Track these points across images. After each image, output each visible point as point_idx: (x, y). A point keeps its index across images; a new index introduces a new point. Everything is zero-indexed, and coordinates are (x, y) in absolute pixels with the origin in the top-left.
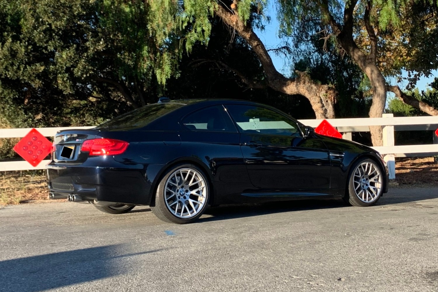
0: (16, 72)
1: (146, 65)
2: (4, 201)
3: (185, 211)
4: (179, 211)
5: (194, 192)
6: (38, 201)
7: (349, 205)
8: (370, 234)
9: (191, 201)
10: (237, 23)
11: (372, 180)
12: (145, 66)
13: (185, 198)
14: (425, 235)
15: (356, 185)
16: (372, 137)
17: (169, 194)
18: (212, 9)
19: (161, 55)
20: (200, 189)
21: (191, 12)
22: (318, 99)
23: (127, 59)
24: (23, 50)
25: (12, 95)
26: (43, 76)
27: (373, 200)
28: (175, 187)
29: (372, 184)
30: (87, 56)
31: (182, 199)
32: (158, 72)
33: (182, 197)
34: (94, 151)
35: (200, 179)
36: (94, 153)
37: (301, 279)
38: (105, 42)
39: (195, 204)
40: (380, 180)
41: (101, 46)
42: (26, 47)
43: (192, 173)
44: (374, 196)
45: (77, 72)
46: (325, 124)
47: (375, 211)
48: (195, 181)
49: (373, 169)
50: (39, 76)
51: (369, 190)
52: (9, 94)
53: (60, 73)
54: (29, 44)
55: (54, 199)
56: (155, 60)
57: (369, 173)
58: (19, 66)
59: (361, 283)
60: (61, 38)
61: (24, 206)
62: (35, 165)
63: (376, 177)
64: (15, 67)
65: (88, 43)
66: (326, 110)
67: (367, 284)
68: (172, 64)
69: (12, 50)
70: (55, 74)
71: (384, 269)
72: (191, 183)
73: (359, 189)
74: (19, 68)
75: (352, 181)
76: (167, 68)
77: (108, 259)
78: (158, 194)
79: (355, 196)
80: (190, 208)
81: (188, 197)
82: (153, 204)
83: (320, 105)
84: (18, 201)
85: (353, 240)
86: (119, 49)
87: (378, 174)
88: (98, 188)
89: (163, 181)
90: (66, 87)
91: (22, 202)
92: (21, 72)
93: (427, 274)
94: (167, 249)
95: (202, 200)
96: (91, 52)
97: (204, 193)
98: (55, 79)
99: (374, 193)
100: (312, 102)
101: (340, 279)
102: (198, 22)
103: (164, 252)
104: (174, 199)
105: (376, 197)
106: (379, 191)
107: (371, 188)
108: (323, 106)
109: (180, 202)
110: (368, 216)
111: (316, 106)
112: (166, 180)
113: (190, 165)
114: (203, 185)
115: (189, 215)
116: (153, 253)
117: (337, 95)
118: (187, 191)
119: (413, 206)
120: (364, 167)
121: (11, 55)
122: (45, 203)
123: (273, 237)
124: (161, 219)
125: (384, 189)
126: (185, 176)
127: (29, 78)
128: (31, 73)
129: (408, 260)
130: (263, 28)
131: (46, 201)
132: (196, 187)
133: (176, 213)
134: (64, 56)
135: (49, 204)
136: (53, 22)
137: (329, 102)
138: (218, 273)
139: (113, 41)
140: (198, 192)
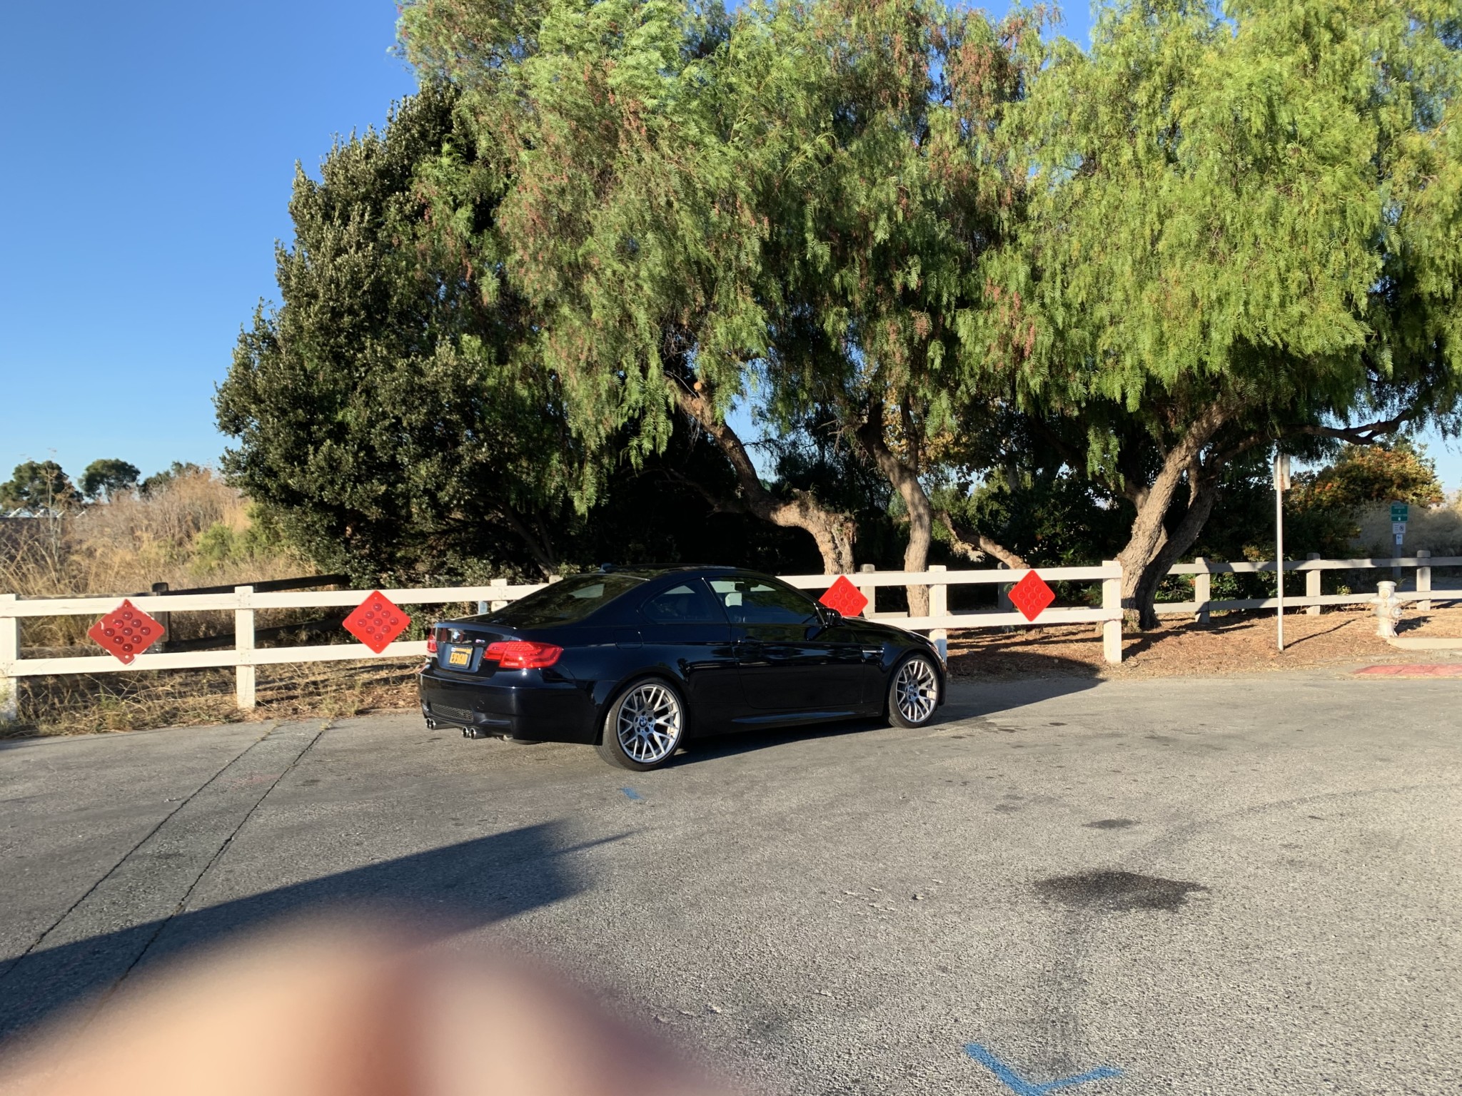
0: (339, 494)
1: (553, 483)
2: (330, 710)
3: (648, 751)
4: (639, 751)
5: (661, 721)
6: (384, 711)
7: (889, 726)
8: (937, 796)
9: (657, 735)
10: (702, 412)
11: (923, 687)
12: (554, 485)
13: (647, 730)
14: (1017, 798)
15: (900, 696)
16: (908, 594)
17: (624, 725)
18: (671, 400)
19: (581, 467)
20: (670, 714)
21: (637, 402)
22: (828, 537)
23: (525, 472)
24: (351, 460)
25: (325, 522)
26: (385, 501)
27: (923, 717)
28: (633, 714)
29: (923, 693)
30: (461, 471)
31: (643, 733)
32: (576, 496)
33: (642, 729)
34: (507, 660)
35: (671, 700)
36: (508, 664)
37: (858, 897)
38: (490, 447)
39: (662, 739)
40: (934, 687)
41: (483, 454)
42: (356, 455)
43: (658, 691)
44: (925, 712)
45: (443, 496)
46: (842, 583)
47: (930, 740)
48: (663, 703)
49: (925, 670)
50: (376, 501)
51: (918, 701)
52: (321, 520)
53: (415, 496)
54: (360, 449)
55: (437, 728)
56: (571, 475)
57: (919, 677)
58: (343, 484)
59: (948, 905)
60: (418, 441)
61: (363, 718)
62: (378, 650)
63: (929, 682)
64: (337, 487)
65: (460, 448)
66: (840, 553)
67: (956, 908)
68: (600, 483)
69: (332, 459)
70: (407, 497)
71: (972, 875)
72: (657, 707)
73: (905, 701)
74: (343, 488)
75: (894, 689)
76: (590, 490)
77: (554, 854)
78: (607, 727)
79: (898, 713)
80: (655, 745)
81: (651, 729)
82: (598, 742)
83: (831, 545)
84: (353, 710)
85: (915, 809)
86: (513, 458)
87: (932, 677)
88: (515, 720)
89: (616, 706)
90: (425, 518)
91: (360, 713)
92: (347, 495)
93: (1036, 884)
94: (639, 831)
95: (674, 732)
96: (466, 463)
97: (677, 722)
98: (407, 504)
99: (926, 706)
100: (818, 540)
101: (915, 898)
102: (649, 419)
103: (636, 836)
104: (631, 733)
105: (928, 712)
106: (933, 703)
107: (922, 699)
108: (836, 547)
109: (640, 737)
110: (922, 752)
111: (825, 547)
112: (620, 704)
113: (655, 679)
114: (675, 709)
115: (655, 757)
116: (621, 841)
117: (858, 529)
118: (650, 719)
119: (981, 727)
120: (912, 666)
121: (331, 466)
122: (396, 714)
123: (794, 803)
124: (610, 764)
125: (940, 700)
126: (648, 696)
127: (361, 504)
128: (365, 496)
129: (1004, 855)
130: (733, 407)
131: (399, 710)
132: (664, 712)
133: (634, 756)
134: (423, 472)
135: (405, 717)
136: (404, 414)
137: (846, 540)
138: (732, 884)
139: (502, 444)
140: (667, 721)
